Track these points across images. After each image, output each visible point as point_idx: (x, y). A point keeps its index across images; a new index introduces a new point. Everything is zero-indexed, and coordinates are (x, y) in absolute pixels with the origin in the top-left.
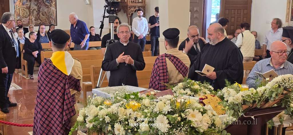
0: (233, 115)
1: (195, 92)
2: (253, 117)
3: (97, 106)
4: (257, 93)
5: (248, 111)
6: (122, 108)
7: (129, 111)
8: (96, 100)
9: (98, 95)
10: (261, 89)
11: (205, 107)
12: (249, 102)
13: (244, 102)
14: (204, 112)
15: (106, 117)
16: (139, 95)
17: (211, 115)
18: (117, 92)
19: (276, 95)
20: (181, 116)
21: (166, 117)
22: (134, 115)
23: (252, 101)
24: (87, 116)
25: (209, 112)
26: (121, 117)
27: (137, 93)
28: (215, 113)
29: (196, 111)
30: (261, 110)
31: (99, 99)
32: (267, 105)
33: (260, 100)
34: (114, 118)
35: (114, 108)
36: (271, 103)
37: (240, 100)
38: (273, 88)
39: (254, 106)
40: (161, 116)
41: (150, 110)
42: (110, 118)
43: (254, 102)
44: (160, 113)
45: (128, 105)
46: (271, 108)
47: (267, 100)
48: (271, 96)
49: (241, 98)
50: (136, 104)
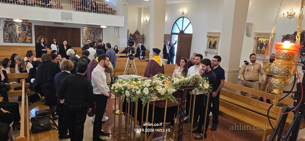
0: (175, 89)
1: (162, 79)
2: (183, 90)
3: (120, 83)
4: (185, 80)
5: (181, 87)
6: (129, 84)
7: (132, 86)
8: (120, 80)
9: (121, 78)
10: (186, 79)
11: (164, 85)
12: (182, 83)
13: (180, 83)
14: (163, 87)
15: (122, 88)
16: (138, 79)
17: (166, 88)
18: (129, 78)
19: (192, 81)
20: (154, 88)
21: (148, 88)
22: (134, 87)
23: (183, 83)
24: (115, 87)
25: (166, 87)
26: (129, 88)
27: (138, 78)
28: (168, 87)
29: (160, 87)
30: (186, 87)
31: (121, 80)
32: (189, 85)
33: (186, 83)
34: (126, 88)
35: (126, 84)
36: (190, 84)
37: (178, 83)
38: (191, 78)
39: (184, 86)
40: (146, 88)
41: (142, 85)
42: (124, 88)
43: (184, 84)
44: (146, 87)
45: (132, 83)
46: (191, 87)
47: (189, 83)
48: (190, 82)
49: (179, 82)
50: (135, 83)
